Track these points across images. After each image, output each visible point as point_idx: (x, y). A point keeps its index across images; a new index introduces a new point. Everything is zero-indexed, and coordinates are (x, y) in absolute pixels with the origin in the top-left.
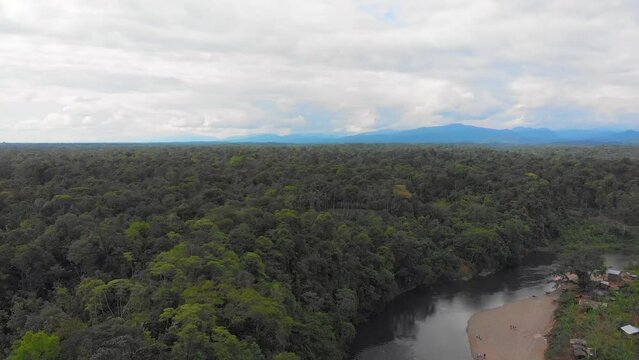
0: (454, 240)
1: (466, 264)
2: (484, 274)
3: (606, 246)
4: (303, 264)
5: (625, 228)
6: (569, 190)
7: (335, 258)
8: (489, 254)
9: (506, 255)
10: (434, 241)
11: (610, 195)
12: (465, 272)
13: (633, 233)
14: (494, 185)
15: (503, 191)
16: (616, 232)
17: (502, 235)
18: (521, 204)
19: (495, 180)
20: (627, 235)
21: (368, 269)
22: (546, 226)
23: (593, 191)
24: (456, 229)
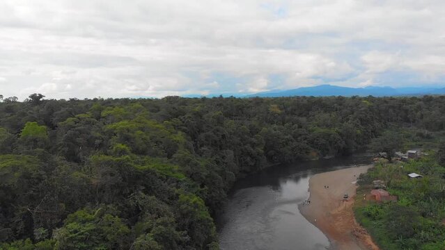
0: (308, 137)
1: (315, 151)
2: (327, 157)
3: (414, 144)
4: (202, 136)
5: (426, 132)
6: (391, 110)
7: (224, 136)
8: (331, 145)
9: (342, 146)
10: (294, 137)
11: (419, 113)
12: (314, 155)
13: (432, 135)
14: (338, 107)
15: (345, 111)
16: (421, 135)
17: (340, 134)
18: (355, 118)
19: (340, 105)
20: (428, 137)
21: (246, 147)
22: (372, 132)
23: (406, 111)
24: (309, 131)
